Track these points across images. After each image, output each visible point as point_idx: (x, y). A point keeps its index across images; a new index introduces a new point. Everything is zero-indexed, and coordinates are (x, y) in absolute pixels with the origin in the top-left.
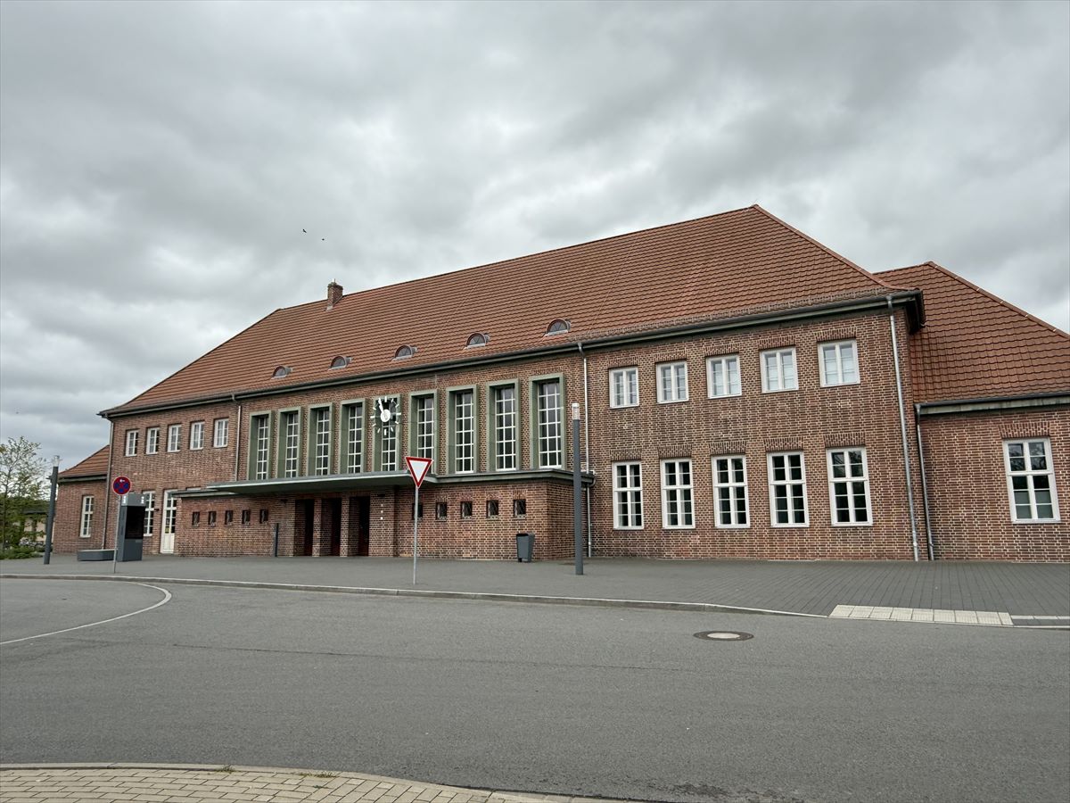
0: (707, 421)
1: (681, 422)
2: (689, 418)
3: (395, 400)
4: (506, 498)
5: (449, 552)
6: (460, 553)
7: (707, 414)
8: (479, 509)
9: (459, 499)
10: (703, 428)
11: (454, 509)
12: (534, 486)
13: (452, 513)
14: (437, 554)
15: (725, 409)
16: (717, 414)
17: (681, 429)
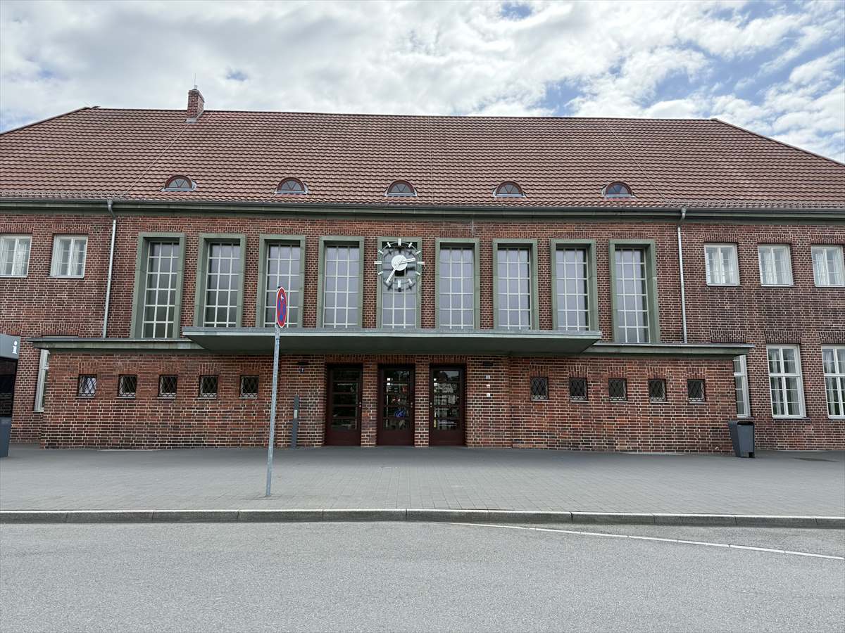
0: (816, 309)
1: (788, 307)
2: (797, 305)
3: (415, 244)
4: (677, 377)
5: (595, 443)
6: (611, 444)
7: (815, 302)
8: (638, 389)
9: (607, 375)
10: (812, 315)
11: (598, 387)
12: (716, 364)
13: (597, 393)
14: (575, 445)
15: (834, 298)
16: (825, 303)
17: (789, 314)
